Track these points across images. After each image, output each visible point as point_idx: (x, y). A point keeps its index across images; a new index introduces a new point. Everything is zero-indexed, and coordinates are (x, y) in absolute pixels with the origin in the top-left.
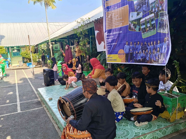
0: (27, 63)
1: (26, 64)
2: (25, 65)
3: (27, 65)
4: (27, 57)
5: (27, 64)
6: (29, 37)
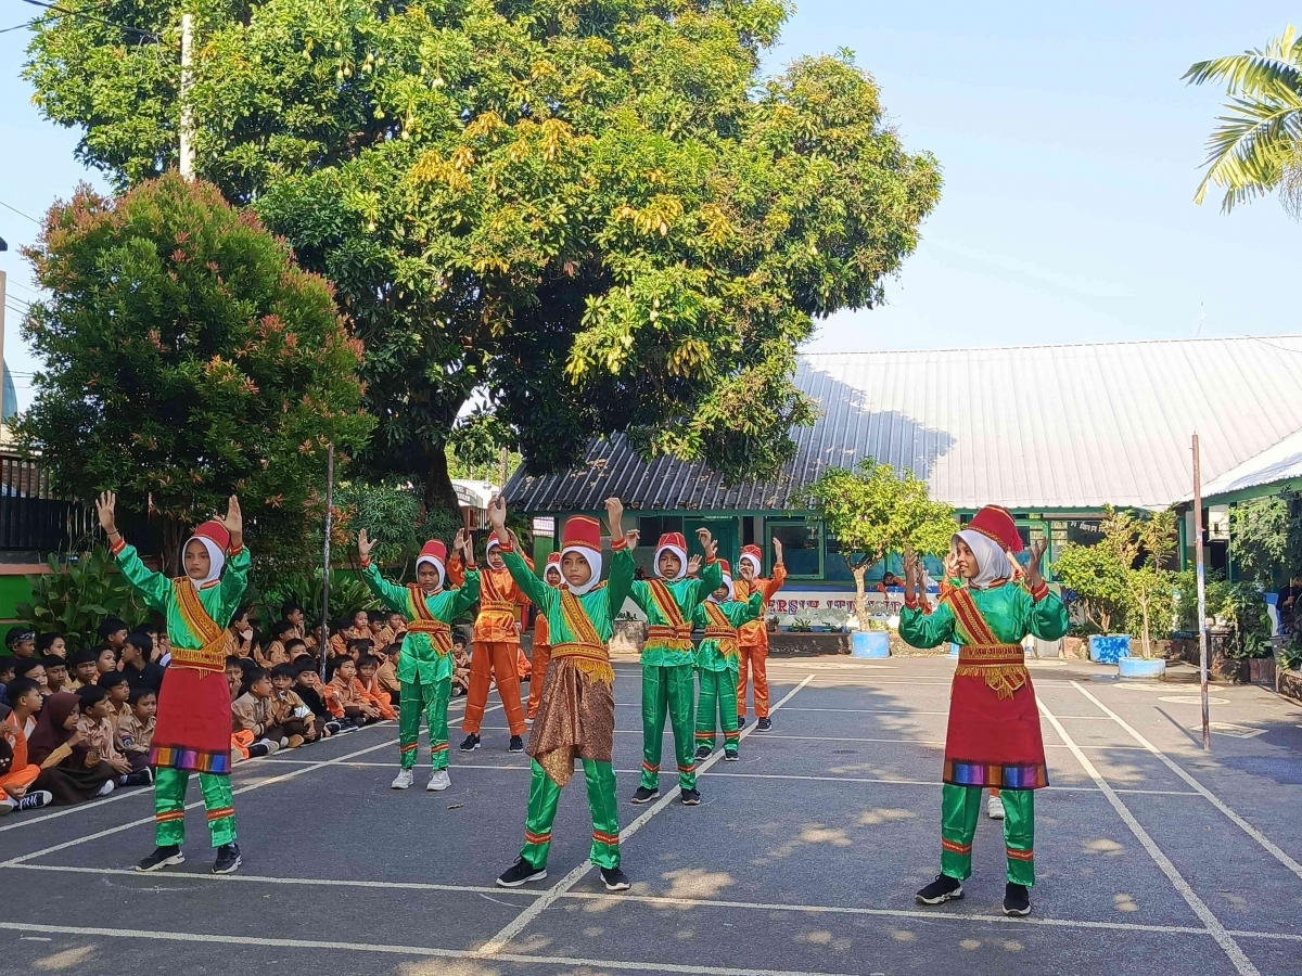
0: (1091, 637)
1: (1086, 641)
2: (1076, 650)
3: (1096, 654)
4: (1101, 591)
5: (1093, 645)
6: (1195, 449)
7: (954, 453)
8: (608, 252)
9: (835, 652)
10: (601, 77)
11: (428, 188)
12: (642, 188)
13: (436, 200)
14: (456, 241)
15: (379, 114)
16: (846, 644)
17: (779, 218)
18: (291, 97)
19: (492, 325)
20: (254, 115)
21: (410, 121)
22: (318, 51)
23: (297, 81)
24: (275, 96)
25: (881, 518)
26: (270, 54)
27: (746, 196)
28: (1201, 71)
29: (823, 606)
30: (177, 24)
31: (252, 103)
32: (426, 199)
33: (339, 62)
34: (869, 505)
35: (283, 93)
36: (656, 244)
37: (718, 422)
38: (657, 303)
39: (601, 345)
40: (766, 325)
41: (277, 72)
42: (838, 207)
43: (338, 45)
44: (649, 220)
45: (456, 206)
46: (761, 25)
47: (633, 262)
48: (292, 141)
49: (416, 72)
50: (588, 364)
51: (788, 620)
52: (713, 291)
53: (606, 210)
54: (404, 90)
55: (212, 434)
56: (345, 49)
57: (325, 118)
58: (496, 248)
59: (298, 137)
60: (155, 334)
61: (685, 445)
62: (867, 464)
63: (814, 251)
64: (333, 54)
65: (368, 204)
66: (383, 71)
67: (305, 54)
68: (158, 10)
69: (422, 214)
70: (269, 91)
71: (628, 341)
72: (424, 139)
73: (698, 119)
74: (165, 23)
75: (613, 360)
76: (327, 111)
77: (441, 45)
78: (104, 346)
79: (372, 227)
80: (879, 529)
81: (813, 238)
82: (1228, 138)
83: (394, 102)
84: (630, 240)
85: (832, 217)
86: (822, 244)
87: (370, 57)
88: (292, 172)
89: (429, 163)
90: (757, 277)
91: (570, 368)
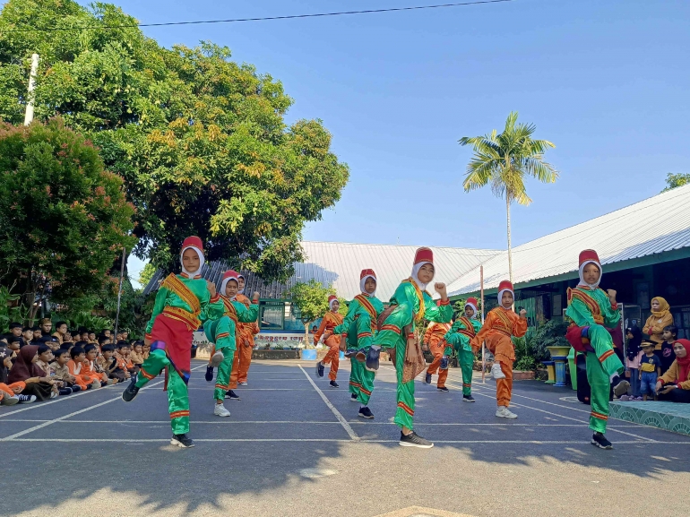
7: (339, 280)
8: (230, 182)
9: (293, 358)
10: (224, 113)
11: (156, 145)
12: (247, 158)
13: (160, 150)
14: (167, 169)
15: (129, 111)
16: (298, 354)
17: (299, 177)
18: (92, 97)
19: (175, 207)
20: (72, 102)
21: (144, 116)
22: (107, 79)
23: (95, 91)
24: (84, 95)
25: (319, 303)
26: (83, 77)
27: (288, 167)
28: (465, 141)
29: (289, 339)
30: (29, 57)
31: (72, 97)
32: (154, 149)
33: (116, 86)
34: (314, 297)
35: (87, 95)
36: (253, 181)
37: (272, 257)
38: (256, 205)
39: (228, 220)
40: (291, 220)
41: (86, 85)
42: (320, 177)
43: (117, 78)
44: (252, 171)
45: (168, 154)
46: (281, 105)
47: (243, 188)
48: (90, 116)
49: (147, 96)
50: (220, 227)
51: (274, 345)
52: (274, 203)
53: (232, 165)
54: (142, 103)
55: (69, 238)
56: (119, 81)
57: (106, 109)
58: (186, 174)
59: (93, 115)
60: (48, 188)
61: (255, 266)
62: (313, 282)
63: (310, 193)
64: (114, 82)
65: (129, 148)
66: (133, 93)
67: (101, 79)
68: (20, 49)
69: (151, 155)
70: (81, 93)
71: (241, 219)
72: (149, 125)
73: (265, 136)
74: (22, 55)
75: (233, 226)
76: (108, 106)
77: (160, 87)
78: (21, 190)
79: (130, 158)
80: (317, 307)
81: (310, 189)
82: (475, 166)
83: (137, 107)
84: (243, 178)
85: (317, 181)
86: (314, 191)
87: (129, 86)
88: (87, 130)
89: (155, 134)
90: (290, 200)
91: (212, 229)
